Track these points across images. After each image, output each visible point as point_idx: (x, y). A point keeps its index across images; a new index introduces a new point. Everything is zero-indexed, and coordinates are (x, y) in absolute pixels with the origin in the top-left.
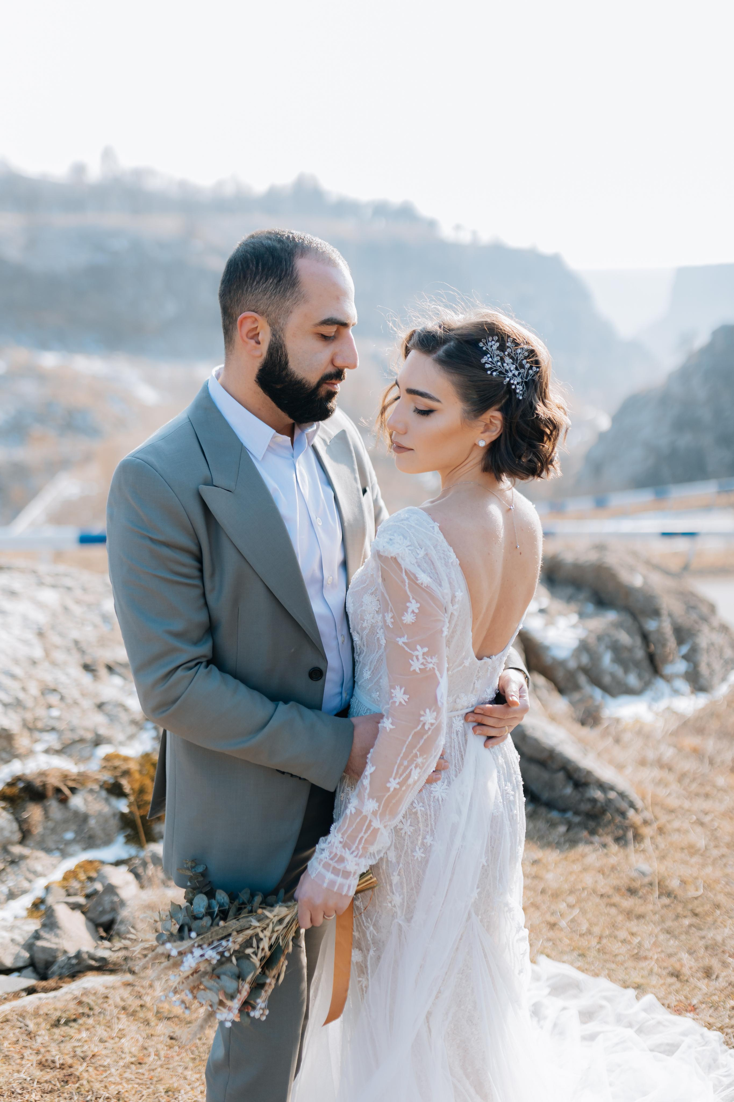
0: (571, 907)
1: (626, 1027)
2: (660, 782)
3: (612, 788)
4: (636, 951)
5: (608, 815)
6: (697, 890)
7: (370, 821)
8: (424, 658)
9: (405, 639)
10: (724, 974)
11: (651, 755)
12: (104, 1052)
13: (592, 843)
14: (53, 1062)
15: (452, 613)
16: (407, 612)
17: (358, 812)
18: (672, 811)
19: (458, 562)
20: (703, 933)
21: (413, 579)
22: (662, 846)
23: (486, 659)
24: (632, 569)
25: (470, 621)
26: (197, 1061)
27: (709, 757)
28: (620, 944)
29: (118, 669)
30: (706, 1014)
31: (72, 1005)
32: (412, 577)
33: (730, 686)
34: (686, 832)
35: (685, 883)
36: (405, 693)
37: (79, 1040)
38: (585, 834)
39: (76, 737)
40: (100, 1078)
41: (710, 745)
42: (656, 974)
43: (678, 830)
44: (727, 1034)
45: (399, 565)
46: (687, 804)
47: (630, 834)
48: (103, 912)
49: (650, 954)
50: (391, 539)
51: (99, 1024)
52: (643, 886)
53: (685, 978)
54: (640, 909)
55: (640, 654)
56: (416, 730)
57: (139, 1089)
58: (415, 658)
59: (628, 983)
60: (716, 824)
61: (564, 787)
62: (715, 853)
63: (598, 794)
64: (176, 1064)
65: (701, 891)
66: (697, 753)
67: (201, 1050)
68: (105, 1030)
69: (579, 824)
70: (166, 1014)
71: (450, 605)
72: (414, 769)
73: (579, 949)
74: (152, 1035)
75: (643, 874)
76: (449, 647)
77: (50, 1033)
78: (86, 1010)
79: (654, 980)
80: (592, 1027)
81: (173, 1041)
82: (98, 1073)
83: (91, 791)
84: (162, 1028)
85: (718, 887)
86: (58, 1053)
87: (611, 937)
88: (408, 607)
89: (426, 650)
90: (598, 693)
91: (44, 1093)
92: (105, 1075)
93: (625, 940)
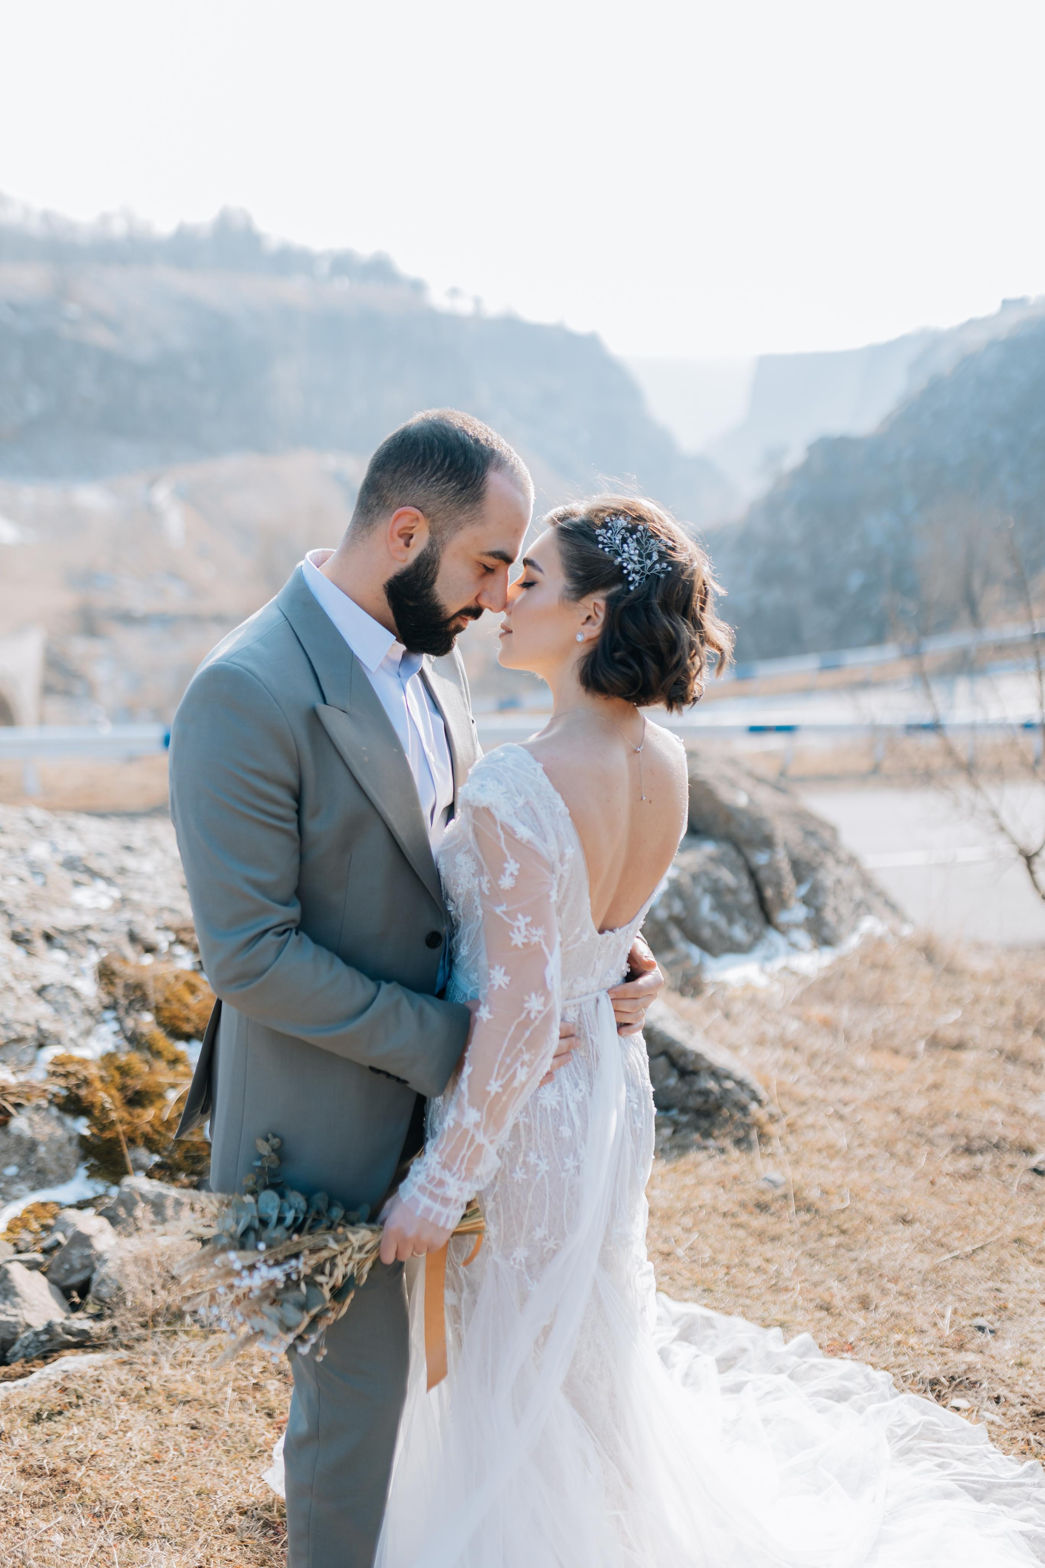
0: (687, 1230)
1: (777, 1374)
2: (787, 1066)
3: (728, 1077)
4: (774, 1282)
5: (725, 1112)
6: (842, 1201)
7: (473, 1136)
8: (527, 930)
9: (504, 908)
10: (883, 1303)
11: (771, 1031)
12: (107, 1451)
13: (705, 1148)
14: (41, 1467)
15: (561, 875)
16: (504, 875)
17: (458, 1124)
18: (803, 1103)
19: (568, 812)
20: (853, 1254)
21: (510, 833)
22: (794, 1147)
23: (608, 933)
24: (733, 785)
25: (586, 884)
26: (232, 1454)
27: (844, 1031)
28: (753, 1274)
29: (59, 939)
30: (868, 1351)
31: (54, 1393)
32: (509, 831)
33: (861, 935)
34: (823, 1128)
35: (827, 1193)
36: (506, 974)
37: (72, 1438)
38: (696, 1136)
39: (13, 1036)
40: (107, 1483)
41: (845, 1015)
42: (802, 1309)
43: (812, 1126)
44: (894, 1375)
45: (492, 816)
46: (820, 1093)
47: (754, 1135)
48: (72, 1271)
49: (791, 1284)
50: (482, 786)
51: (93, 1415)
52: (775, 1200)
53: (838, 1311)
54: (774, 1230)
55: (748, 897)
56: (519, 1020)
57: (161, 1493)
58: (516, 930)
59: (768, 1322)
60: (859, 1117)
61: (667, 1076)
62: (861, 1153)
63: (712, 1085)
64: (205, 1459)
65: (847, 1203)
66: (829, 1026)
67: (236, 1439)
68: (103, 1423)
69: (687, 1125)
70: (180, 1398)
71: (558, 865)
72: (519, 1068)
73: (703, 1282)
74: (166, 1425)
75: (774, 1184)
76: (560, 916)
77: (30, 1432)
78: (74, 1399)
79: (800, 1316)
80: (732, 1377)
81: (195, 1431)
82: (103, 1477)
83: (38, 1108)
84: (178, 1416)
85: (869, 1196)
86: (44, 1456)
87: (741, 1265)
88: (505, 869)
89: (529, 919)
90: (695, 952)
91: (36, 1508)
92: (112, 1479)
93: (759, 1267)
